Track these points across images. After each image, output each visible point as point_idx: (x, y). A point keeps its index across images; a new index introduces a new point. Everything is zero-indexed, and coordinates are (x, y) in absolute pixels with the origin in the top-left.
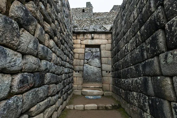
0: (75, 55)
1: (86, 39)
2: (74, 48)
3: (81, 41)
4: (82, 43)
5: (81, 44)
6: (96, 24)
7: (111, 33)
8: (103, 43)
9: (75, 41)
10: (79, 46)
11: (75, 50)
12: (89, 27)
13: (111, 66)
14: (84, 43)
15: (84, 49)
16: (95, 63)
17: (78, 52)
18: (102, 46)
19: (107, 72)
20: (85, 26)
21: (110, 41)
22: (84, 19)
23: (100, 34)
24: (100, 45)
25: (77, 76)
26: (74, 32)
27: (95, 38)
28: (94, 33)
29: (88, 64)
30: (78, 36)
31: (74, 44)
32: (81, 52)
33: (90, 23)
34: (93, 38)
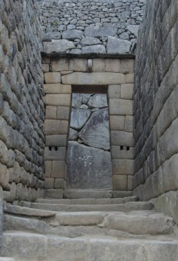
0: (47, 110)
1: (74, 71)
2: (46, 94)
3: (62, 75)
4: (63, 82)
5: (61, 83)
6: (107, 20)
7: (134, 58)
8: (114, 82)
9: (48, 76)
10: (56, 88)
11: (47, 99)
12: (83, 30)
13: (131, 134)
14: (70, 82)
15: (69, 95)
16: (100, 138)
17: (56, 103)
18: (111, 90)
19: (122, 148)
20: (70, 27)
21: (131, 77)
22: (67, 5)
23: (107, 61)
24: (107, 86)
25: (52, 157)
26: (44, 55)
27: (94, 69)
28: (94, 56)
29: (79, 141)
30: (54, 63)
31: (45, 83)
32: (62, 103)
33: (86, 17)
34: (89, 70)
